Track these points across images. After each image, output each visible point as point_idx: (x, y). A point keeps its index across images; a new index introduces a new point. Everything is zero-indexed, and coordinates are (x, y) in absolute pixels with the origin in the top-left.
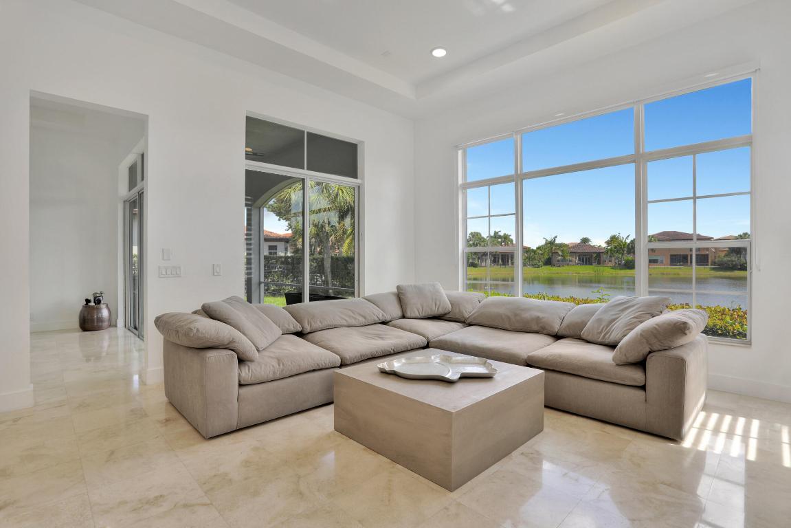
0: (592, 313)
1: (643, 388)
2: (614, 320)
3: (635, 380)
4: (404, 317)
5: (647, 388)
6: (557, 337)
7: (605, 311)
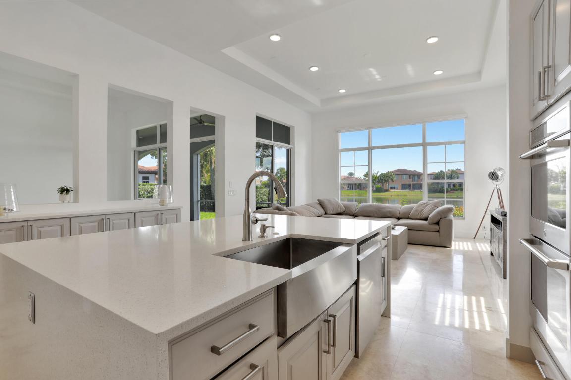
0: (412, 208)
1: (438, 231)
2: (423, 210)
3: (436, 229)
4: (326, 214)
5: (440, 231)
6: (399, 219)
7: (419, 207)
